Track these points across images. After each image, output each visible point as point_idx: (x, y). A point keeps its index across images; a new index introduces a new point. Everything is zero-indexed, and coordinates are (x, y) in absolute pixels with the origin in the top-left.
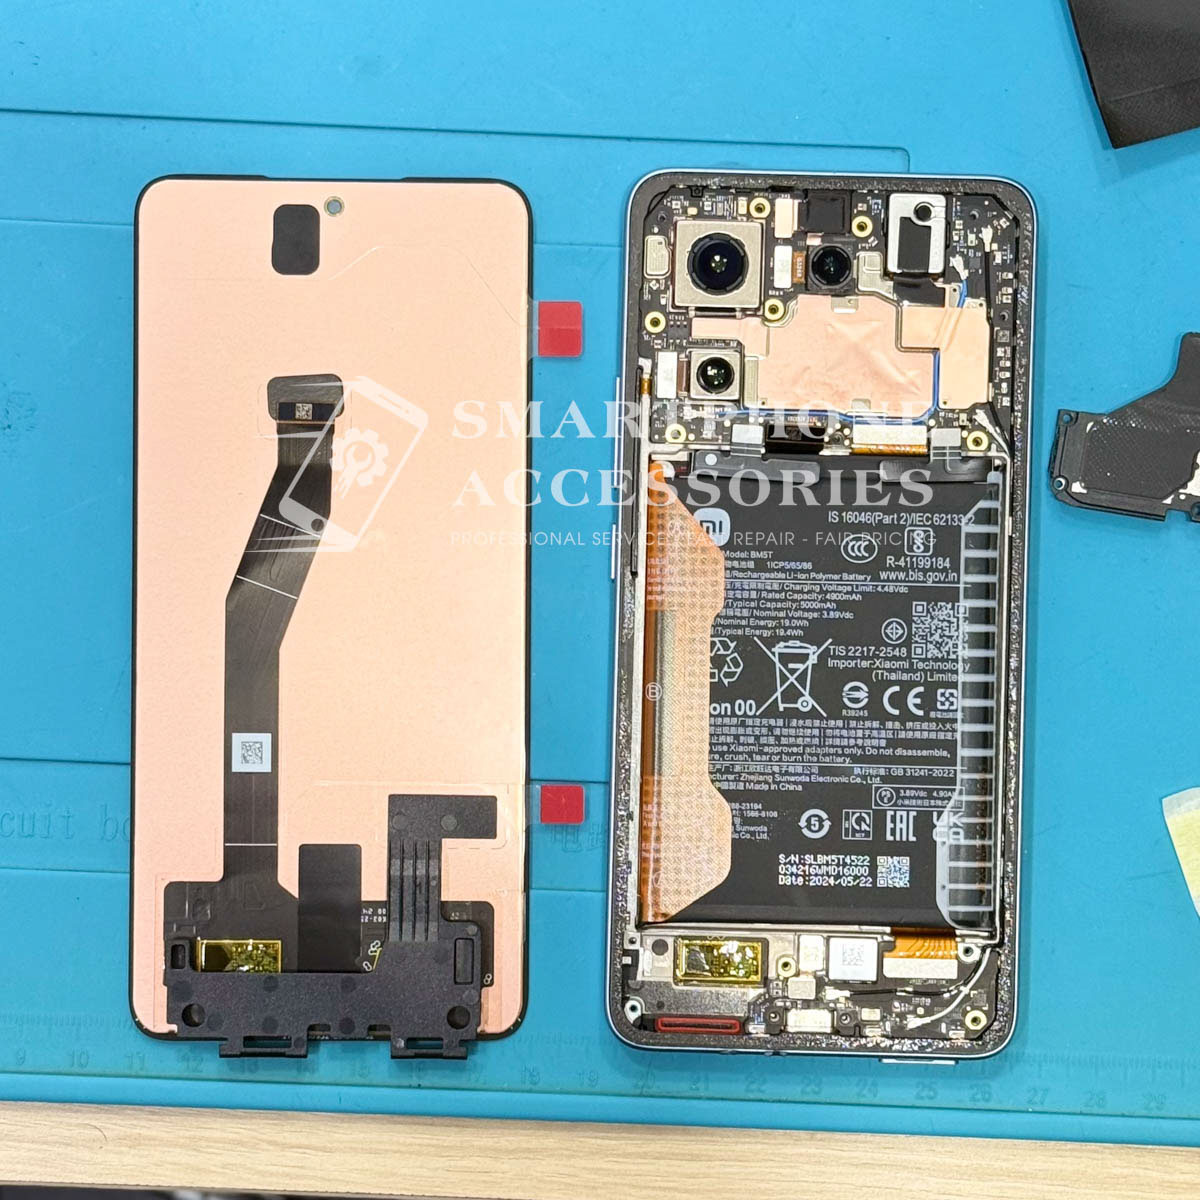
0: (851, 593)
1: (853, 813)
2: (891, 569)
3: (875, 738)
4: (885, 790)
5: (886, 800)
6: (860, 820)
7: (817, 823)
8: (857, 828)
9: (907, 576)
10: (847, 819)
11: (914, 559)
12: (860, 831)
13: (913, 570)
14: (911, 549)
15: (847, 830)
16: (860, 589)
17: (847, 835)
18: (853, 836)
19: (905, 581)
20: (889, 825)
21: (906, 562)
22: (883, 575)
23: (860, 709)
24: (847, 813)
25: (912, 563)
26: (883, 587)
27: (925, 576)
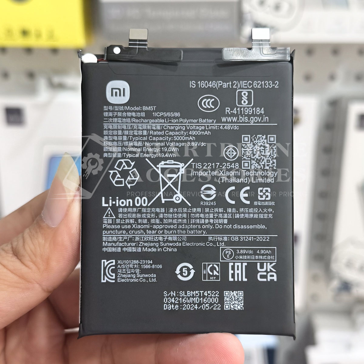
0: (204, 130)
1: (209, 265)
2: (228, 115)
3: (221, 218)
4: (228, 250)
5: (228, 256)
6: (212, 269)
7: (186, 272)
8: (211, 274)
9: (238, 119)
10: (205, 268)
11: (242, 109)
12: (213, 276)
13: (242, 116)
14: (240, 103)
15: (205, 275)
16: (210, 128)
17: (205, 278)
18: (209, 279)
19: (237, 123)
20: (231, 272)
21: (237, 111)
22: (224, 119)
23: (211, 201)
24: (205, 265)
25: (241, 111)
26: (224, 126)
27: (249, 119)
